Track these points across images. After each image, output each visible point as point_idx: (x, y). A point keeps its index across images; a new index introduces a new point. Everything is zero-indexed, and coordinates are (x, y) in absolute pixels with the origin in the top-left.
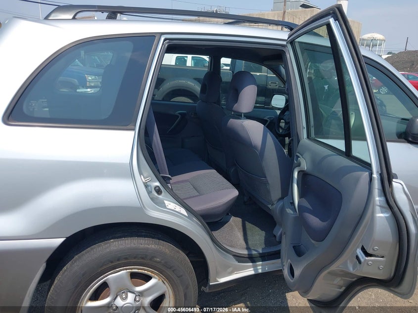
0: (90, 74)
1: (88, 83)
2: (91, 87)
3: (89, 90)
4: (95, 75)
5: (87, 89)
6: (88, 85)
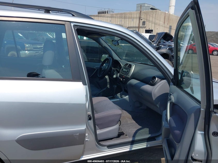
0: (28, 43)
1: (26, 48)
2: (28, 50)
3: (27, 52)
4: (30, 44)
5: (26, 51)
6: (26, 49)
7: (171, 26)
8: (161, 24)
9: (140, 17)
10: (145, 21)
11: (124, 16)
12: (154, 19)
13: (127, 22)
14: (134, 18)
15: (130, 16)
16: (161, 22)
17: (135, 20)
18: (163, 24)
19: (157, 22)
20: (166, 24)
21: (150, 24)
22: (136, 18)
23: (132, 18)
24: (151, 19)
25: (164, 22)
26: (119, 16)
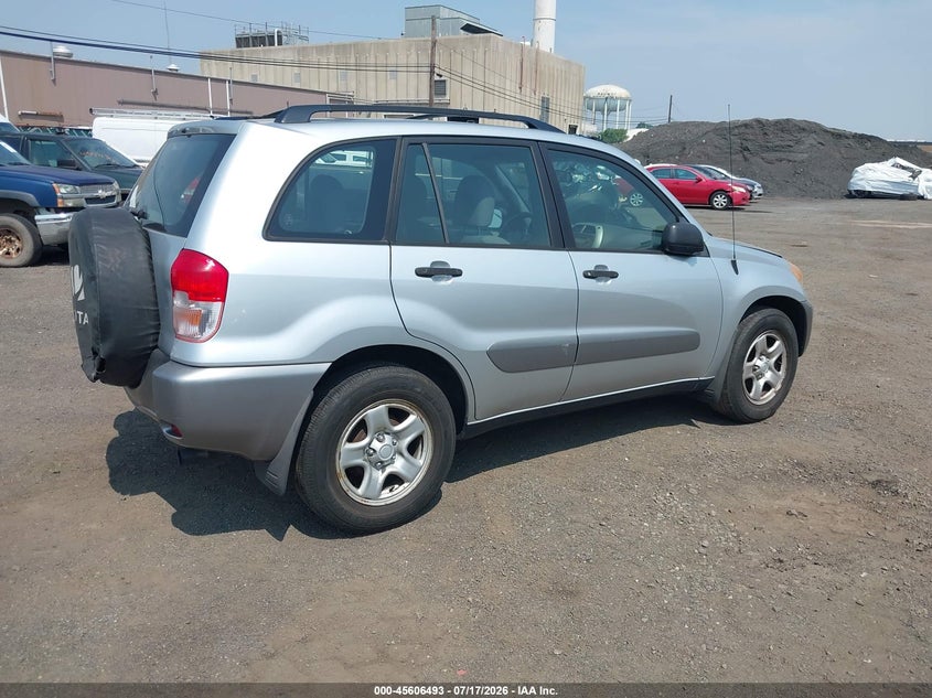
0: (64, 182)
1: (60, 201)
2: (66, 210)
4: (73, 183)
5: (58, 213)
6: (60, 206)
7: (548, 99)
8: (508, 93)
9: (432, 67)
10: (443, 78)
11: (352, 61)
12: (480, 69)
13: (372, 84)
14: (399, 69)
15: (381, 60)
16: (508, 82)
17: (402, 76)
18: (518, 91)
19: (494, 81)
20: (527, 90)
21: (467, 90)
22: (405, 69)
23: (389, 69)
24: (468, 71)
25: (518, 81)
26: (332, 60)
